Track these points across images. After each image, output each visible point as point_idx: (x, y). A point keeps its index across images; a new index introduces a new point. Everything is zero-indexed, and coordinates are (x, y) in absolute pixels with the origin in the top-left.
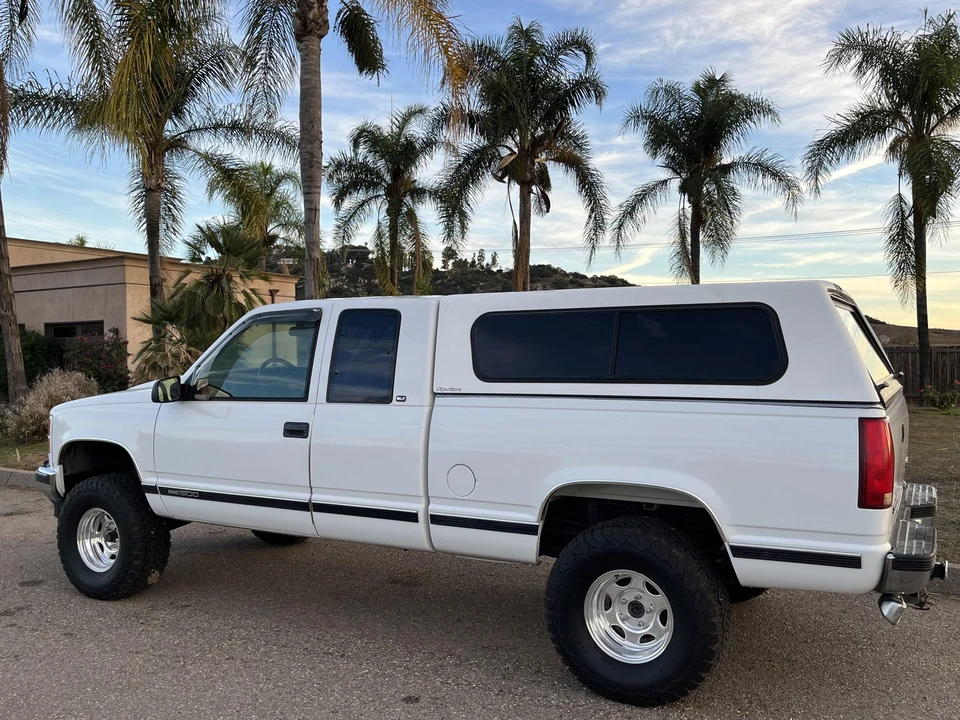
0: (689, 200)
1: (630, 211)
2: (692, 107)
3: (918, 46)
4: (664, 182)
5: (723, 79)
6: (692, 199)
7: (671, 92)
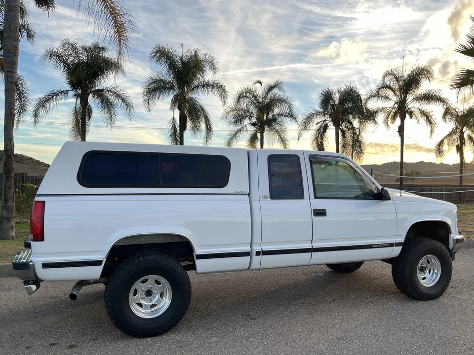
0: (81, 103)
1: (43, 103)
2: (84, 57)
3: (181, 59)
4: (66, 92)
5: (103, 49)
6: (83, 103)
7: (73, 47)
